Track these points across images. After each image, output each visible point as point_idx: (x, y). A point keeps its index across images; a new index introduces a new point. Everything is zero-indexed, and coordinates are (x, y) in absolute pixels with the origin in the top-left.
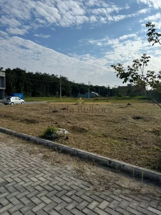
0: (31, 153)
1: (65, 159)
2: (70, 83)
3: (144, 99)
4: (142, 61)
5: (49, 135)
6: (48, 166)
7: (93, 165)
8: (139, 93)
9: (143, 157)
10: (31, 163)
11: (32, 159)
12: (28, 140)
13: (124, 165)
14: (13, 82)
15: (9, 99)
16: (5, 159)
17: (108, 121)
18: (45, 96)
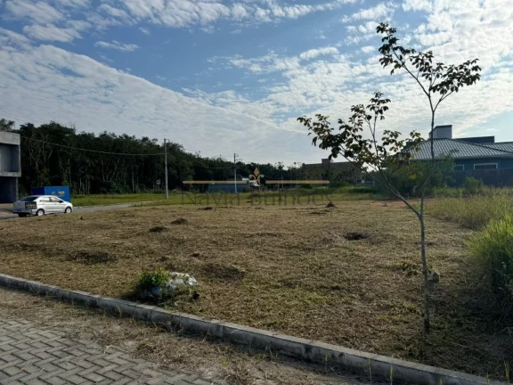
0: (104, 341)
1: (196, 350)
2: (190, 157)
3: (361, 191)
4: (373, 108)
5: (147, 290)
6: (154, 373)
7: (269, 359)
8: (348, 179)
9: (384, 331)
10: (107, 369)
11: (108, 358)
12: (93, 307)
13: (342, 354)
14: (42, 158)
15: (32, 201)
16: (34, 365)
17: (290, 248)
18: (126, 191)
